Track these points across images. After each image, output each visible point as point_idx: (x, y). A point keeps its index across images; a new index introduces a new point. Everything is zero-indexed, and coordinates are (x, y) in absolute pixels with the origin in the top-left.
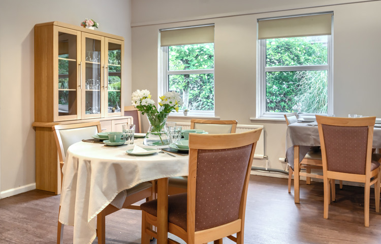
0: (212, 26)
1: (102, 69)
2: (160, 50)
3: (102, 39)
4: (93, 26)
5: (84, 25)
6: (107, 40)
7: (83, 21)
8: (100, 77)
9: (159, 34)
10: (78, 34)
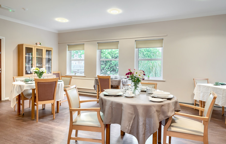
0: (84, 44)
1: (43, 59)
2: (68, 52)
3: (43, 49)
4: (40, 44)
5: (36, 44)
6: (45, 49)
7: (36, 43)
8: (42, 62)
9: (67, 46)
10: (33, 48)
